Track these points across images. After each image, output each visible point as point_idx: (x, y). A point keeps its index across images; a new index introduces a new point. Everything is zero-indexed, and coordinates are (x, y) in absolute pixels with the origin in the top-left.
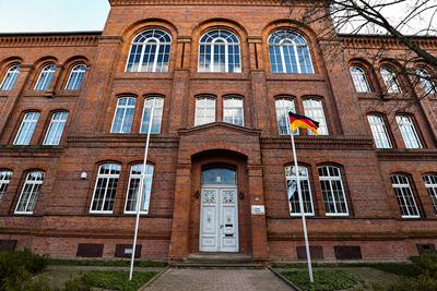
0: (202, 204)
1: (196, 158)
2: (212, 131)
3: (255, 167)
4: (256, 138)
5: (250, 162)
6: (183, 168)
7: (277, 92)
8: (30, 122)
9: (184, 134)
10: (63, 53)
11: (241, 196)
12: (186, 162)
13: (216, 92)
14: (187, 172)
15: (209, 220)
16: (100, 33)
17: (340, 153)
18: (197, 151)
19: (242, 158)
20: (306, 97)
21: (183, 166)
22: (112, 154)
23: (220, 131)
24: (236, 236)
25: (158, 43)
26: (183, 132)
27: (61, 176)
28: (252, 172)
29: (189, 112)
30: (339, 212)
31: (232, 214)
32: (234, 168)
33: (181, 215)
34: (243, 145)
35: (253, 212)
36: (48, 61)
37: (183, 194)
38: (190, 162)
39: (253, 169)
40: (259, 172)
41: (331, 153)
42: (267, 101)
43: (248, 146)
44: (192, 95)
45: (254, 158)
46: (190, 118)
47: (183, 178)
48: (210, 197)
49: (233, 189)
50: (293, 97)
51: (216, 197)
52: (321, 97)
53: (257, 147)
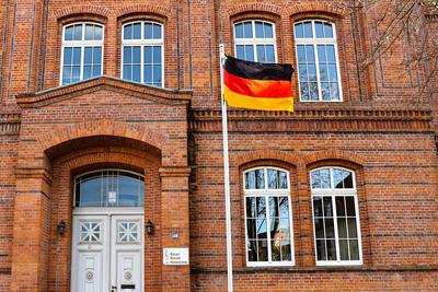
0: (75, 247)
1: (55, 155)
2: (88, 98)
3: (174, 172)
4: (181, 112)
5: (165, 161)
6: (29, 176)
7: (240, 7)
9: (30, 105)
11: (151, 230)
12: (36, 164)
13: (104, 9)
14: (37, 184)
15: (90, 277)
17: (358, 141)
18: (58, 141)
19: (153, 153)
20: (301, 17)
21: (28, 173)
23: (104, 97)
26: (27, 101)
28: (168, 183)
29: (43, 54)
32: (135, 173)
33: (26, 268)
34: (153, 126)
35: (167, 261)
37: (30, 227)
38: (41, 163)
39: (170, 175)
40: (183, 182)
41: (340, 141)
43: (165, 131)
44: (53, 17)
45: (174, 152)
46: (49, 67)
47: (30, 196)
48: (91, 233)
49: (137, 216)
50: (275, 17)
51: (104, 233)
52: (337, 17)
53: (182, 128)
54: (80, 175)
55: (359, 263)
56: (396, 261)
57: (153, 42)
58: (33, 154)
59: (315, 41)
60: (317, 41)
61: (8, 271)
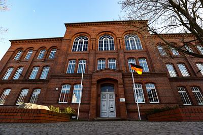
0: (101, 99)
1: (99, 81)
2: (104, 71)
3: (121, 84)
4: (121, 74)
5: (119, 82)
7: (129, 57)
8: (36, 70)
9: (94, 73)
10: (48, 45)
11: (116, 96)
13: (105, 58)
14: (95, 86)
15: (104, 105)
16: (63, 38)
17: (154, 79)
18: (99, 79)
19: (116, 81)
20: (140, 58)
21: (94, 84)
22: (67, 81)
23: (107, 71)
24: (115, 112)
25: (84, 41)
26: (93, 72)
27: (48, 90)
28: (119, 86)
29: (95, 64)
30: (155, 101)
31: (113, 103)
32: (111, 85)
33: (93, 102)
34: (116, 76)
35: (121, 101)
36: (42, 48)
37: (94, 95)
38: (96, 83)
40: (122, 86)
41: (150, 79)
42: (125, 60)
43: (118, 77)
44: (96, 59)
45: (120, 81)
46: (96, 67)
47: (94, 89)
48: (104, 97)
49: (113, 93)
50: (135, 58)
51: (107, 96)
52: (146, 58)
53: (121, 77)
54: (103, 86)
55: (158, 102)
56: (165, 102)
57: (114, 63)
58: (94, 81)
59: (142, 62)
60: (143, 62)
61: (90, 104)
